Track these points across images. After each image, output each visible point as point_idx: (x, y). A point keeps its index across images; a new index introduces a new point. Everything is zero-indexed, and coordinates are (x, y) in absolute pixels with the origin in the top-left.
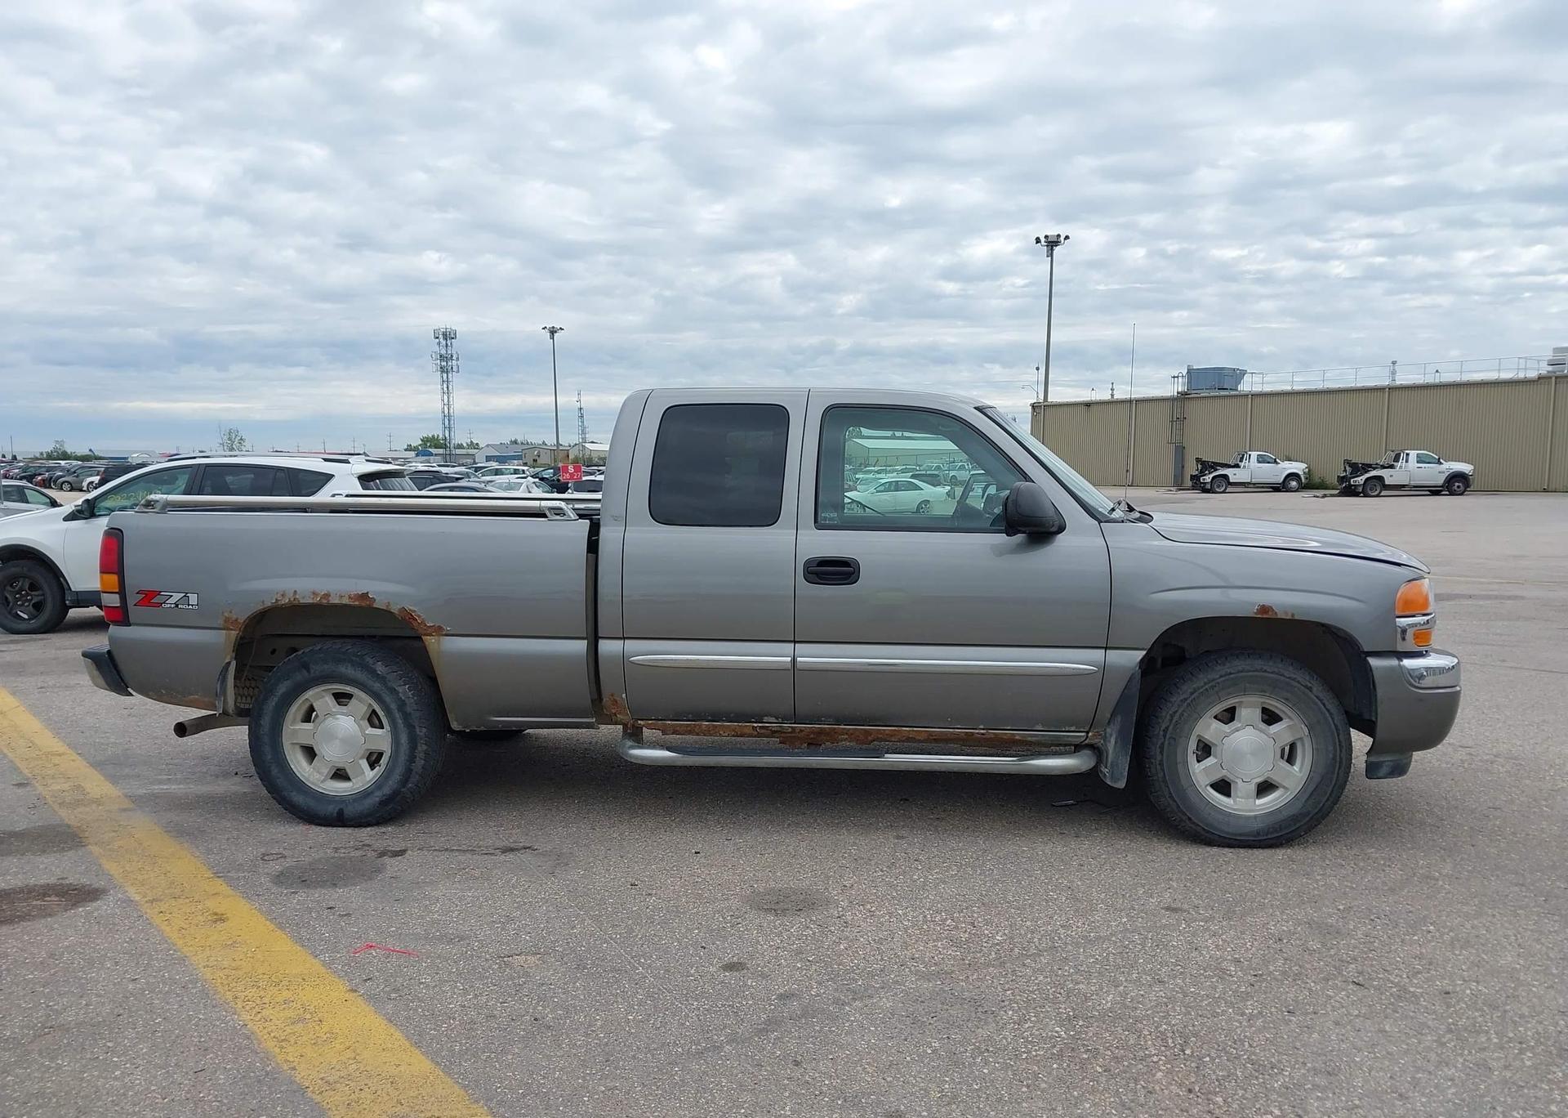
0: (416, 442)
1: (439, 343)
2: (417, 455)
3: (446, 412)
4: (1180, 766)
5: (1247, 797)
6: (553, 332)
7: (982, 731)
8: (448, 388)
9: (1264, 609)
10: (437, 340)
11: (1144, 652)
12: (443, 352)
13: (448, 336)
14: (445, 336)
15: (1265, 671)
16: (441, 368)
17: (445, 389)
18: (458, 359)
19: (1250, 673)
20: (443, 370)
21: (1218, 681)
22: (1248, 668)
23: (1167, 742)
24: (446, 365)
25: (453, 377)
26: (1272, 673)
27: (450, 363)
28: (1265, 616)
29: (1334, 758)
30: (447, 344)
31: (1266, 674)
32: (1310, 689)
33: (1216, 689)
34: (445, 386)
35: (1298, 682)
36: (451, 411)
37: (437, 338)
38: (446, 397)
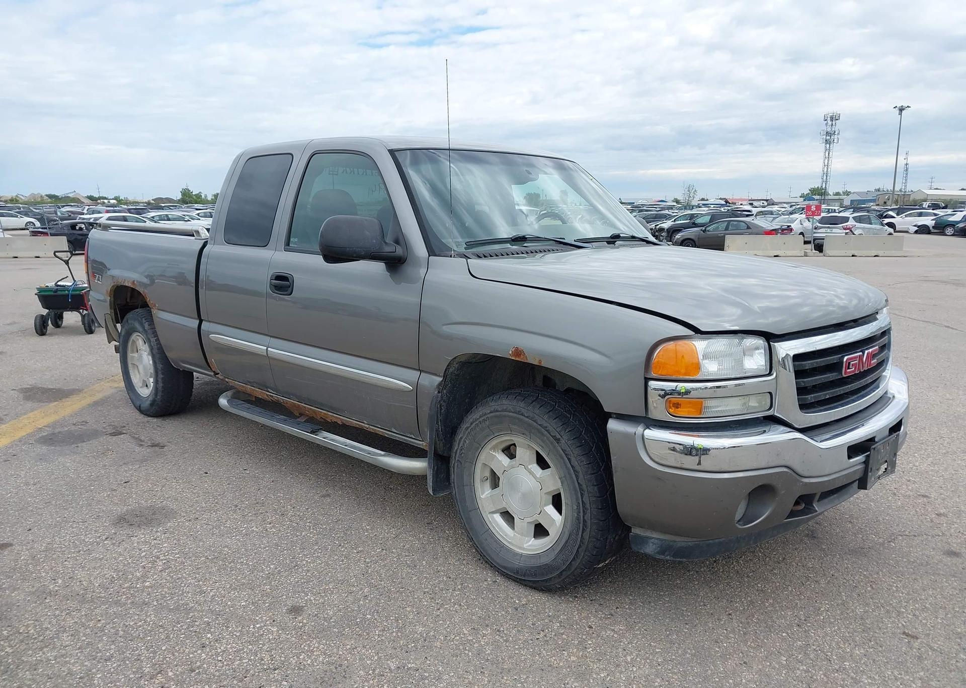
0: (806, 192)
1: (827, 124)
2: (805, 200)
3: (825, 170)
4: (466, 489)
5: (522, 534)
6: (901, 110)
7: (366, 426)
8: (829, 154)
9: (518, 352)
10: (826, 122)
11: (441, 379)
12: (829, 130)
13: (834, 118)
14: (832, 119)
15: (522, 414)
16: (826, 141)
17: (827, 155)
18: (838, 134)
19: (511, 414)
20: (827, 142)
21: (488, 416)
22: (510, 408)
23: (456, 464)
24: (829, 138)
25: (834, 147)
26: (527, 417)
27: (832, 137)
28: (517, 359)
29: (578, 519)
30: (832, 124)
31: (522, 417)
32: (558, 440)
33: (487, 423)
34: (827, 153)
35: (547, 431)
36: (829, 170)
37: (826, 120)
38: (826, 161)
